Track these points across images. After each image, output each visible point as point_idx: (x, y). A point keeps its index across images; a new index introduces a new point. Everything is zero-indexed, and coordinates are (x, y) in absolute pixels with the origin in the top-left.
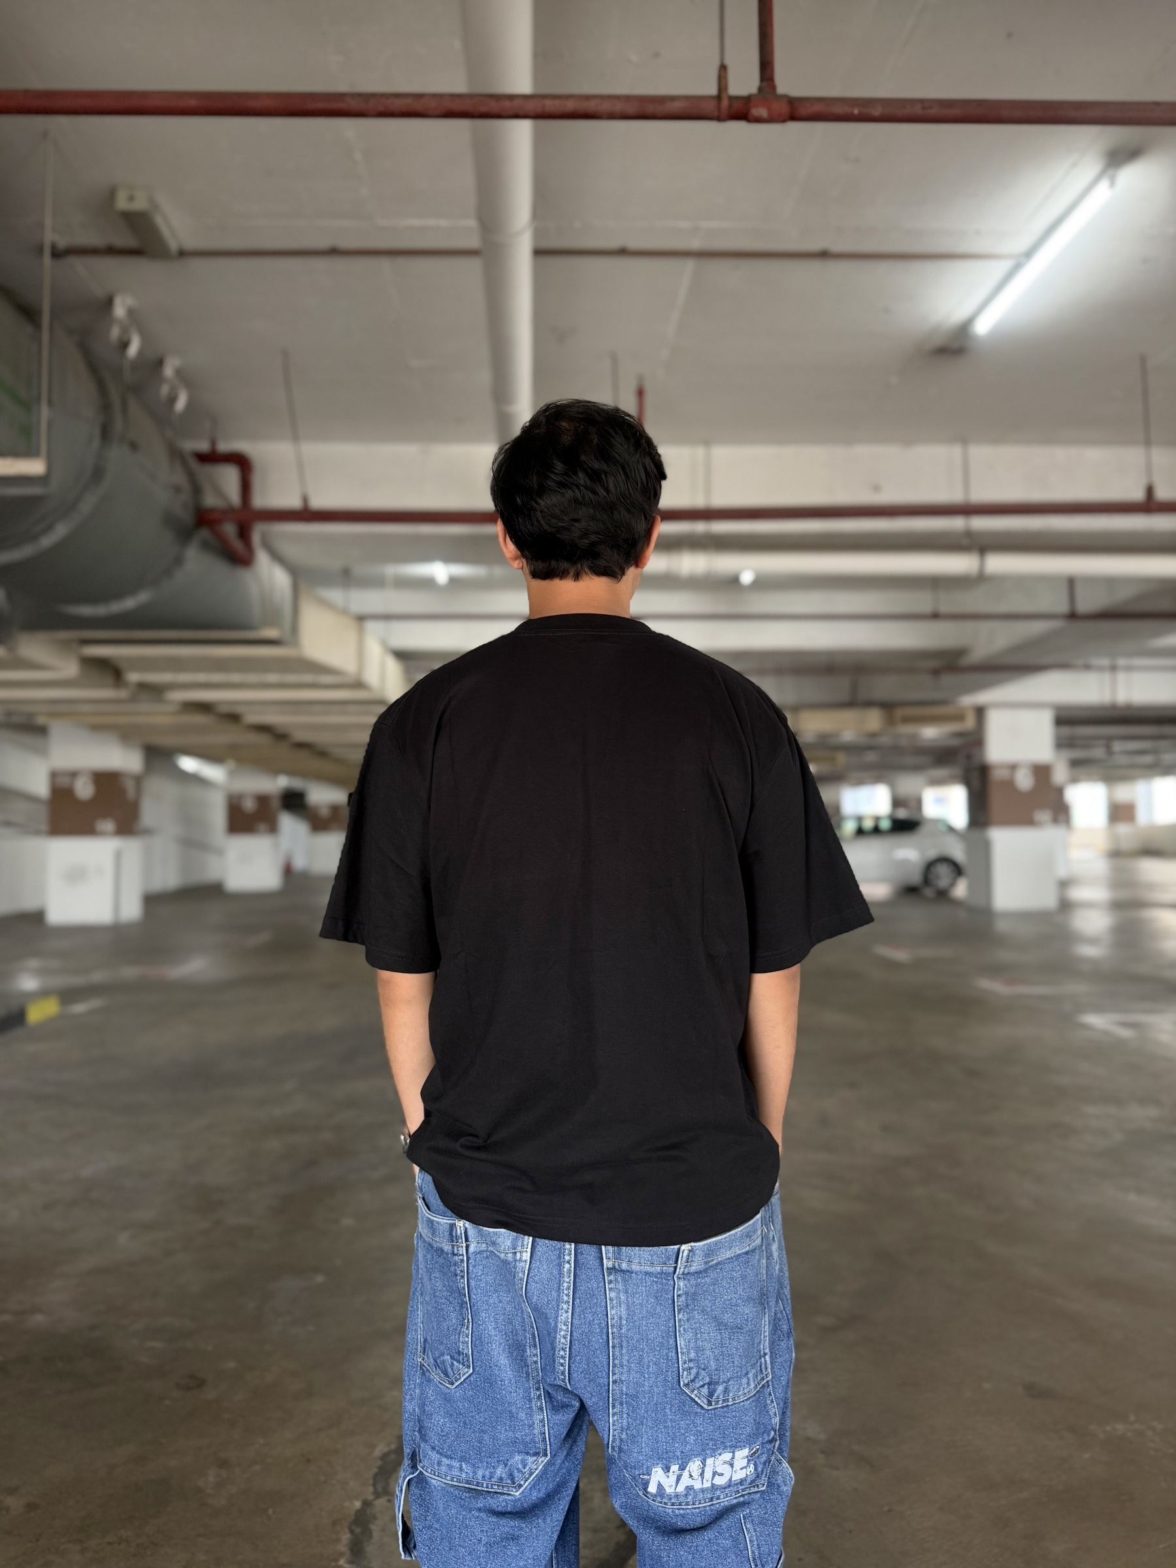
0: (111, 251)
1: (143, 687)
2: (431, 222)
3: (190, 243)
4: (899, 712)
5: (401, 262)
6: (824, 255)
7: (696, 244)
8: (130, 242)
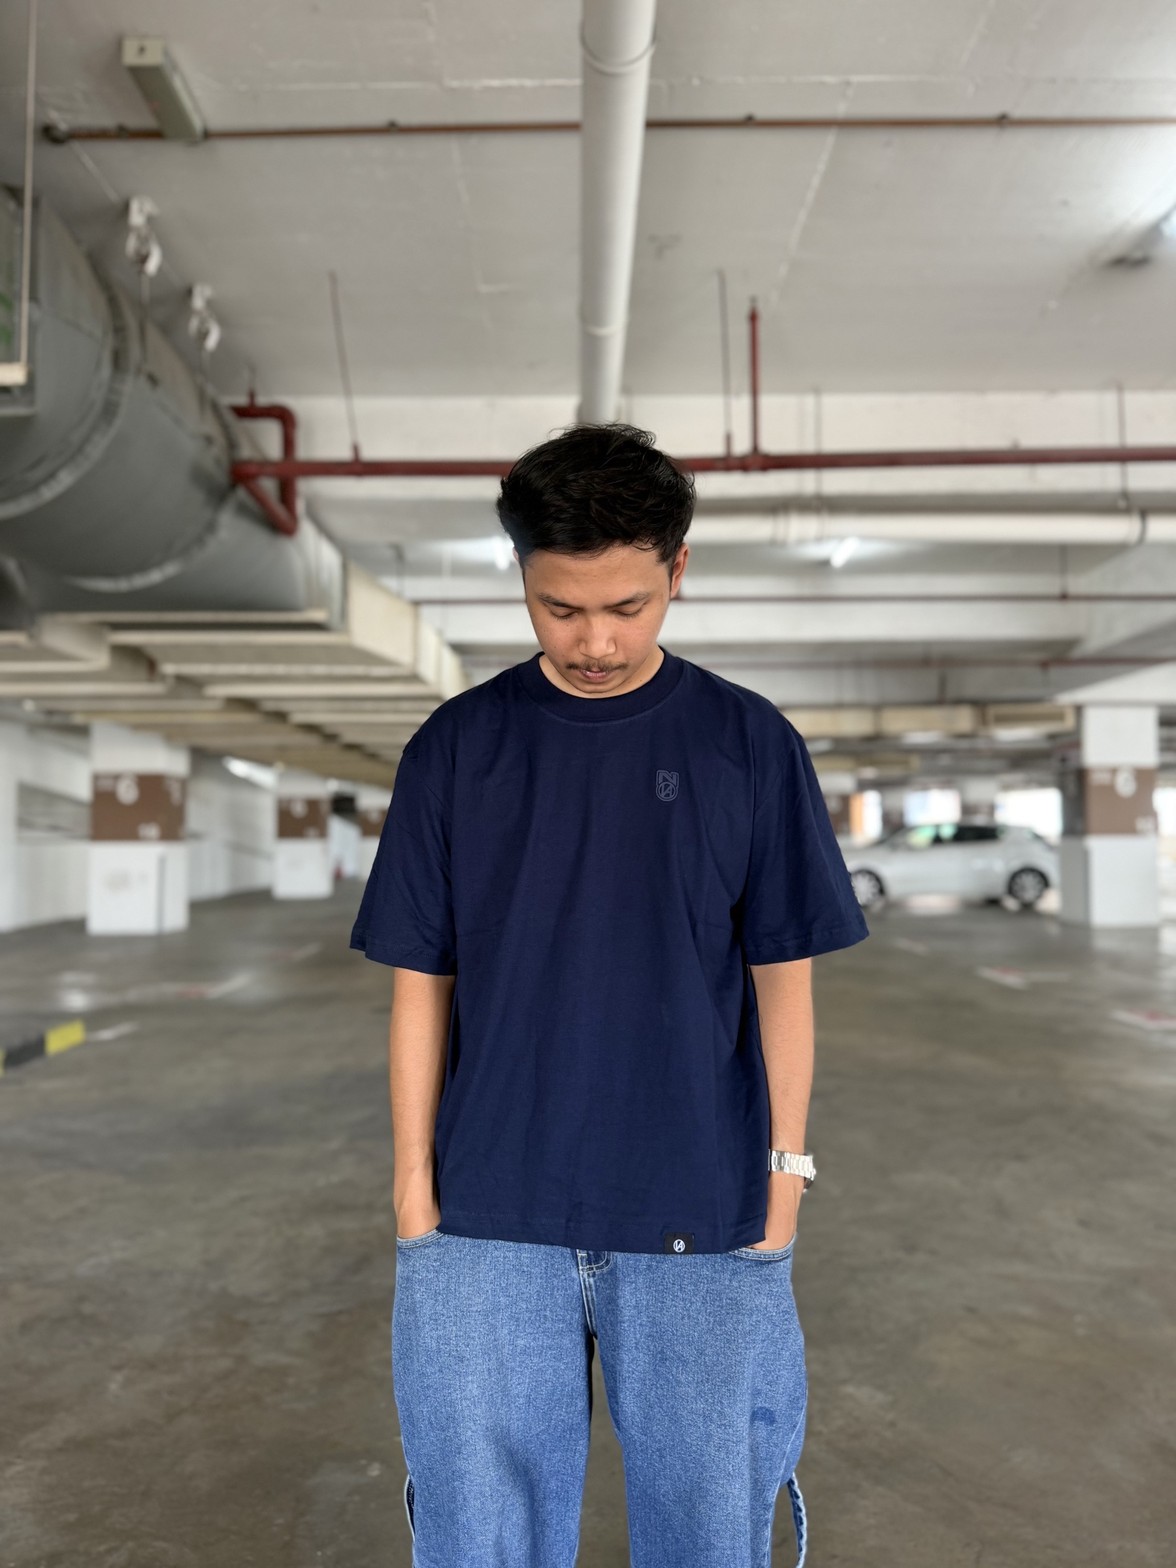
0: (123, 134)
1: (181, 680)
2: (513, 82)
3: (218, 120)
4: (992, 711)
5: (474, 140)
6: (1002, 121)
7: (841, 110)
8: (145, 120)
